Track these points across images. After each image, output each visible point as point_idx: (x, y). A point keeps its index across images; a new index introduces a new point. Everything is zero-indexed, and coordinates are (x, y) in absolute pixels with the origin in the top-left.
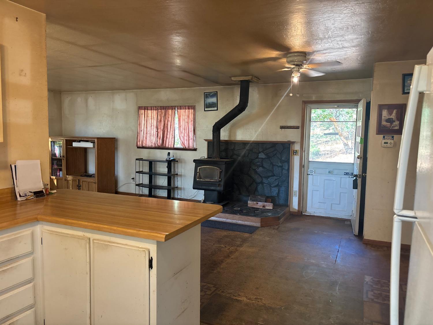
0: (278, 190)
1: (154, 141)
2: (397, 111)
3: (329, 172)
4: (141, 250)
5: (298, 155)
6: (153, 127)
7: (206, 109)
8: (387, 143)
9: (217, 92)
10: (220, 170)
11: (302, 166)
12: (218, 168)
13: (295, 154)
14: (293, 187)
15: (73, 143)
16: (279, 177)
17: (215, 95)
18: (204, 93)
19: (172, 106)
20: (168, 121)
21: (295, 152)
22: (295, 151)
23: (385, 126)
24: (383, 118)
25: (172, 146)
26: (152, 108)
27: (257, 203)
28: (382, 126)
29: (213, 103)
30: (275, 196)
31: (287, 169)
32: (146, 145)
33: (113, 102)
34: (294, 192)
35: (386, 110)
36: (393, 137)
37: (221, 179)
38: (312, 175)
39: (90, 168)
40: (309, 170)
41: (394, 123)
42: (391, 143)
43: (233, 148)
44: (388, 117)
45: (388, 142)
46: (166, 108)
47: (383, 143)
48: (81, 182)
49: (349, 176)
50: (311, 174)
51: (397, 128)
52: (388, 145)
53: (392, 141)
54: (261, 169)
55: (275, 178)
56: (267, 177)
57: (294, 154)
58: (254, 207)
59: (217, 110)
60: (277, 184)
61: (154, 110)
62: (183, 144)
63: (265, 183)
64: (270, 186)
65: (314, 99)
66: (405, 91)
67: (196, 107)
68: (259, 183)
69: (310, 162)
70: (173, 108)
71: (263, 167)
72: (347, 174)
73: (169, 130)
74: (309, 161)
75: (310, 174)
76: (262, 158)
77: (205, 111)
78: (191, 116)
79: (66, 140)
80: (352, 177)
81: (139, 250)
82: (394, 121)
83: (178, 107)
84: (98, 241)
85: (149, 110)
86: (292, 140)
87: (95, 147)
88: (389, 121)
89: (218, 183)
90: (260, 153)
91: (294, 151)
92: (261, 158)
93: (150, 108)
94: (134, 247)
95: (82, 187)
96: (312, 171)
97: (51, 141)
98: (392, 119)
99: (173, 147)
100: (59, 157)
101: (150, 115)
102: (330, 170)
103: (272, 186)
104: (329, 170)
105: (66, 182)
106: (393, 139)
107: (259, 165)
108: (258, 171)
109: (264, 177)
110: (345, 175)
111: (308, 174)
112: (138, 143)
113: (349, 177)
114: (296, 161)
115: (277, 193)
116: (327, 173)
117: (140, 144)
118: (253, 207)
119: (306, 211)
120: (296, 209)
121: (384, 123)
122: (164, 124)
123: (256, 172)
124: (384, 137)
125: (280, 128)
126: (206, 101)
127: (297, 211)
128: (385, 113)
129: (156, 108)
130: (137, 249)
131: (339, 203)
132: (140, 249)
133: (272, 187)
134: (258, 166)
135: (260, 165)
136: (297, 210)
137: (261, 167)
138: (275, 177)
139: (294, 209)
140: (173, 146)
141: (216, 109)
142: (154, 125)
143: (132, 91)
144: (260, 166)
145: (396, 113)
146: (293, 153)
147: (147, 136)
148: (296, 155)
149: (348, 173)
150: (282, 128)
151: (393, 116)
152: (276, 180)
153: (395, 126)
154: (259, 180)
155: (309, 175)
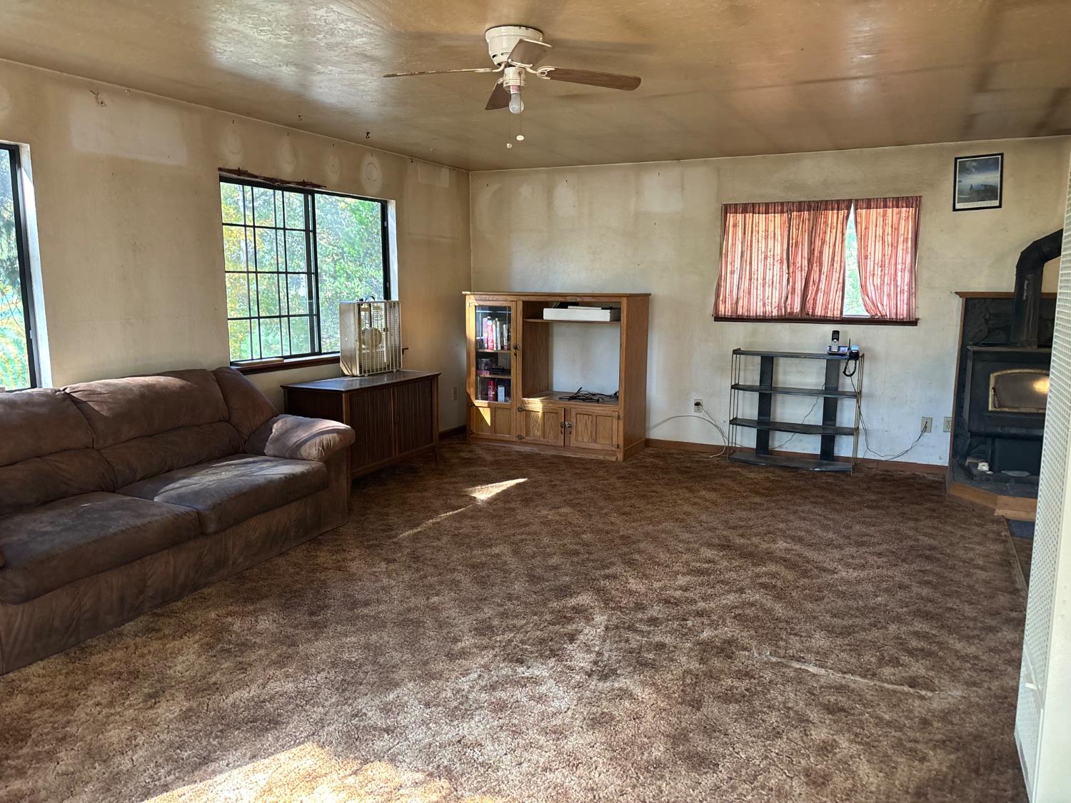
1: (776, 300)
6: (770, 261)
7: (958, 206)
9: (1002, 155)
15: (545, 310)
17: (995, 162)
18: (956, 159)
19: (838, 202)
20: (823, 243)
25: (835, 313)
26: (768, 208)
29: (986, 186)
32: (748, 310)
33: (637, 193)
39: (555, 376)
46: (817, 207)
48: (573, 414)
59: (1000, 206)
61: (775, 213)
62: (874, 306)
67: (923, 200)
70: (842, 205)
73: (825, 269)
77: (955, 210)
78: (906, 228)
79: (523, 302)
83: (860, 203)
85: (759, 213)
87: (619, 320)
93: (763, 209)
95: (574, 431)
97: (476, 306)
99: (839, 316)
100: (499, 348)
101: (762, 227)
105: (521, 416)
112: (721, 308)
117: (724, 309)
122: (811, 252)
126: (960, 181)
129: (783, 207)
140: (839, 312)
141: (996, 203)
142: (774, 255)
143: (705, 161)
147: (752, 285)
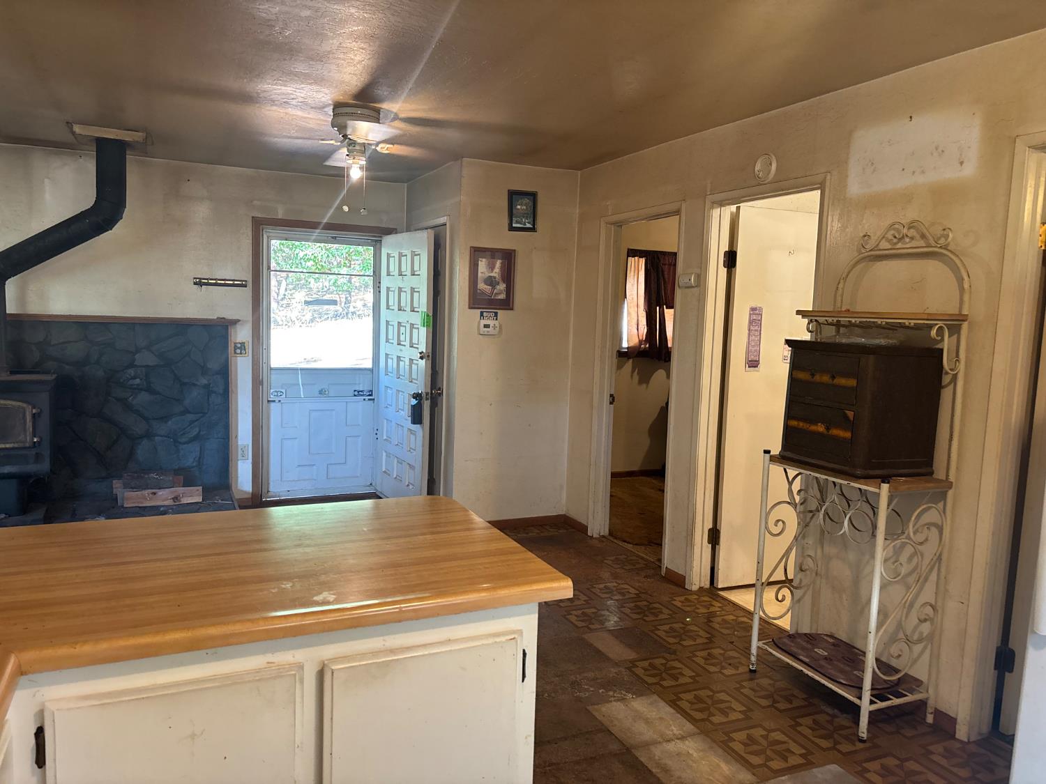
0: (198, 449)
2: (502, 263)
3: (321, 392)
4: (503, 639)
5: (248, 356)
8: (486, 326)
10: (34, 411)
11: (257, 382)
12: (25, 405)
13: (238, 351)
14: (236, 437)
16: (201, 415)
21: (238, 348)
22: (239, 346)
23: (483, 293)
24: (480, 274)
27: (155, 494)
28: (478, 291)
30: (193, 467)
31: (221, 391)
34: (240, 450)
35: (484, 260)
36: (496, 314)
37: (41, 439)
38: (280, 401)
40: (272, 391)
41: (498, 287)
42: (495, 327)
43: (41, 340)
44: (488, 274)
45: (489, 325)
47: (482, 325)
49: (364, 398)
50: (277, 399)
51: (502, 296)
52: (491, 329)
53: (497, 323)
54: (143, 397)
55: (190, 417)
56: (164, 419)
57: (235, 353)
58: (144, 505)
60: (196, 433)
63: (158, 436)
64: (176, 441)
65: (280, 215)
66: (514, 225)
68: (141, 437)
69: (273, 372)
71: (150, 390)
72: (358, 393)
74: (271, 369)
75: (274, 401)
76: (148, 366)
80: (369, 399)
81: (496, 642)
82: (498, 284)
84: (349, 662)
86: (229, 315)
88: (491, 282)
89: (33, 452)
90: (138, 351)
91: (235, 343)
92: (141, 366)
94: (482, 639)
96: (279, 394)
98: (495, 278)
102: (322, 387)
103: (183, 440)
104: (320, 389)
106: (496, 319)
107: (138, 385)
108: (134, 402)
109: (154, 419)
110: (355, 395)
111: (268, 401)
113: (364, 400)
114: (242, 369)
115: (197, 459)
116: (317, 394)
118: (140, 505)
119: (268, 491)
120: (246, 492)
121: (482, 286)
123: (128, 407)
124: (482, 314)
125: (195, 283)
127: (250, 496)
128: (483, 265)
130: (491, 641)
131: (343, 461)
132: (498, 640)
133: (180, 443)
134: (136, 390)
135: (140, 387)
136: (249, 493)
137: (143, 392)
138: (188, 415)
139: (242, 491)
144: (141, 389)
145: (502, 268)
146: (235, 350)
148: (241, 354)
149: (361, 391)
150: (199, 283)
151: (496, 273)
152: (192, 422)
153: (500, 294)
154: (139, 428)
155: (272, 404)
